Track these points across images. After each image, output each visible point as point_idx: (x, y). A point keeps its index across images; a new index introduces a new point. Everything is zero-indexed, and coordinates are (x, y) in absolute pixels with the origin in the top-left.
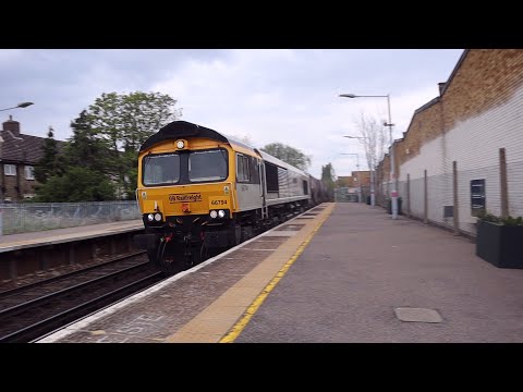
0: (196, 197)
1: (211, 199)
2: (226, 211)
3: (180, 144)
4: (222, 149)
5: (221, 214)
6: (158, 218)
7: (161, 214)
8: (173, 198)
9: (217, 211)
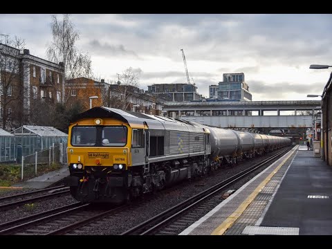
0: (106, 156)
1: (115, 157)
2: (124, 165)
3: (98, 122)
4: (124, 126)
5: (121, 167)
6: (80, 167)
7: (82, 164)
8: (90, 155)
9: (118, 165)
